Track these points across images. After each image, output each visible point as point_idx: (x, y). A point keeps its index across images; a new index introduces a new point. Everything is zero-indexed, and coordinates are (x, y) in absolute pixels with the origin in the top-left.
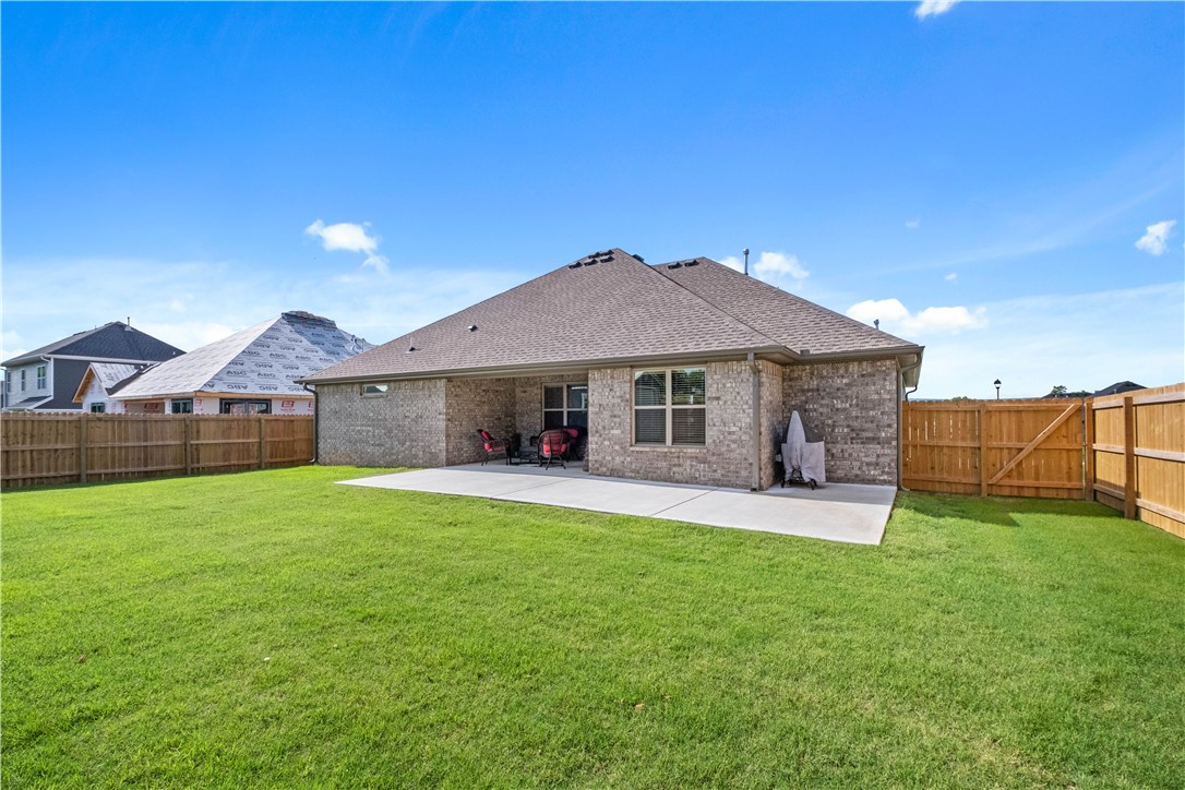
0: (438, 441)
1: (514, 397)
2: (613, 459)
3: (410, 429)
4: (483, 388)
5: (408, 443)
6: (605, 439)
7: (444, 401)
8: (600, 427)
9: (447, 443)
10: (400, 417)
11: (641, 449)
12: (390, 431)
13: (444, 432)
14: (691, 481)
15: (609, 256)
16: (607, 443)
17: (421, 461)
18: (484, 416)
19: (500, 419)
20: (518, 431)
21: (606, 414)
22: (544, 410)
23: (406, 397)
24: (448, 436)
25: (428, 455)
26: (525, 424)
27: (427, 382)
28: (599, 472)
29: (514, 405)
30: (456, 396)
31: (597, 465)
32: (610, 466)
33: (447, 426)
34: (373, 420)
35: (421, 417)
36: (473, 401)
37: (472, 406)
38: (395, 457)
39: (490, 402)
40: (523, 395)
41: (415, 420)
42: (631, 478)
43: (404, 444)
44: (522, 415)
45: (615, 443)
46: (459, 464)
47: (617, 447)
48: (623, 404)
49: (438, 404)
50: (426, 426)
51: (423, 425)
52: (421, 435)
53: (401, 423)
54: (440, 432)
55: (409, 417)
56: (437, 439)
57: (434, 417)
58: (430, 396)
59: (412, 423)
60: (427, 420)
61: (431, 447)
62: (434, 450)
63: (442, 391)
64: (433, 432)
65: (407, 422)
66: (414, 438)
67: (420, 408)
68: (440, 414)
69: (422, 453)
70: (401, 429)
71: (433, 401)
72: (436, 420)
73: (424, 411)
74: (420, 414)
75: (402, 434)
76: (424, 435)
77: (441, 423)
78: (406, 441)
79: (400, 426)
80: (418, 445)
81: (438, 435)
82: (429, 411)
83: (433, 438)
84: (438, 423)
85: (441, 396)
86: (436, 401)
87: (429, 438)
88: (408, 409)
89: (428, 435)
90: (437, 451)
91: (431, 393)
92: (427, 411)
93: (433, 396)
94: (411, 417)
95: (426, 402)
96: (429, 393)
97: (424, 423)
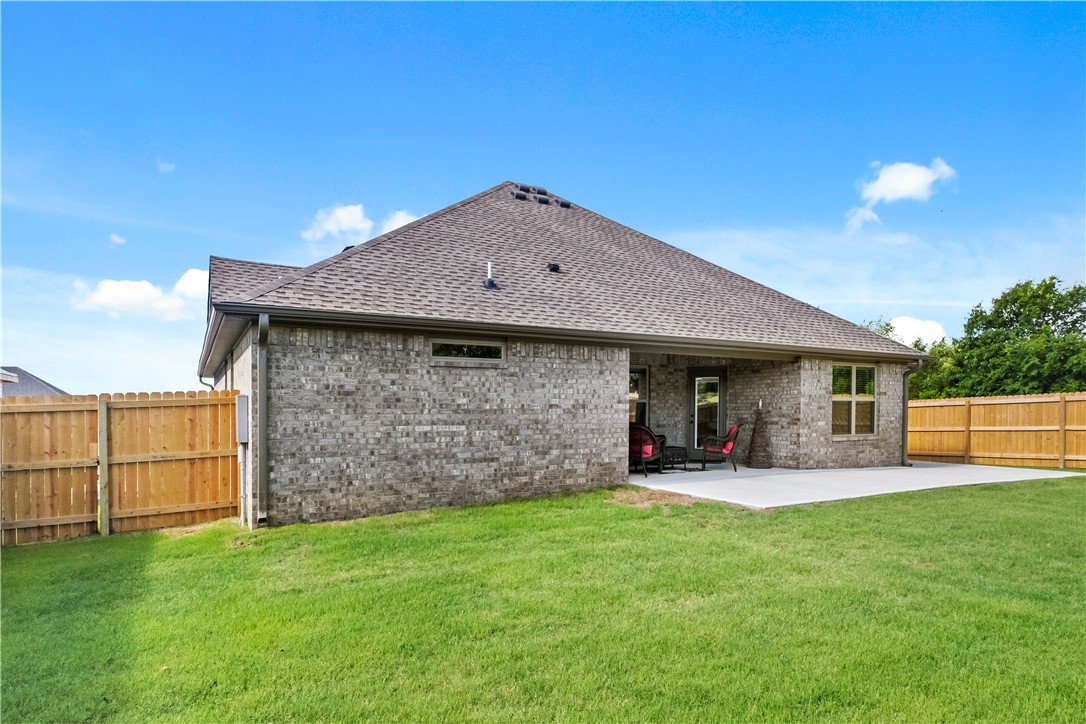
0: (616, 445)
2: (819, 451)
3: (560, 427)
5: (555, 452)
6: (813, 431)
8: (809, 419)
10: (537, 407)
11: (839, 439)
12: (513, 432)
13: (627, 430)
14: (870, 465)
16: (814, 435)
17: (582, 480)
21: (814, 405)
23: (550, 370)
25: (596, 469)
27: (596, 349)
28: (807, 466)
31: (806, 459)
32: (816, 458)
34: (467, 411)
35: (584, 407)
38: (524, 479)
41: (572, 412)
42: (832, 468)
43: (546, 454)
45: (821, 435)
47: (822, 439)
48: (827, 396)
49: (616, 387)
50: (593, 421)
51: (587, 420)
52: (583, 437)
53: (540, 417)
54: (619, 430)
55: (557, 406)
56: (613, 441)
57: (609, 407)
58: (601, 373)
59: (565, 416)
60: (594, 411)
61: (603, 455)
62: (607, 460)
63: (624, 366)
64: (607, 431)
65: (553, 414)
66: (568, 442)
67: (581, 392)
68: (619, 402)
69: (584, 466)
70: (540, 427)
71: (608, 382)
72: (613, 411)
73: (590, 397)
74: (581, 402)
75: (541, 436)
76: (590, 436)
77: (622, 416)
78: (550, 448)
79: (536, 422)
80: (577, 453)
81: (616, 436)
82: (599, 397)
83: (607, 440)
84: (616, 415)
85: (621, 374)
86: (612, 382)
87: (599, 440)
88: (556, 391)
89: (596, 436)
90: (614, 460)
91: (604, 368)
92: (596, 396)
93: (607, 373)
94: (564, 406)
95: (593, 382)
96: (599, 368)
97: (589, 417)
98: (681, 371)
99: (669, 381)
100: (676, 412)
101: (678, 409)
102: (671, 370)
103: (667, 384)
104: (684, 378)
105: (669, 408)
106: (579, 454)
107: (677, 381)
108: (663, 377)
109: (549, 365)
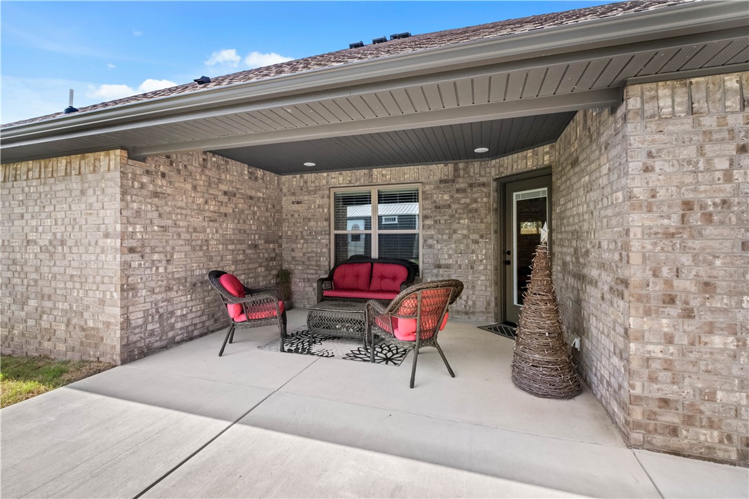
0: (102, 302)
1: (280, 211)
3: (37, 269)
4: (223, 187)
5: (32, 303)
6: (711, 329)
7: (117, 205)
9: (125, 308)
10: (16, 244)
13: (117, 281)
15: (406, 35)
18: (225, 242)
19: (255, 246)
20: (285, 266)
22: (334, 232)
23: (27, 195)
24: (128, 289)
25: (78, 334)
26: (298, 254)
27: (76, 160)
29: (279, 223)
30: (156, 195)
33: (126, 266)
35: (63, 243)
36: (200, 210)
37: (197, 221)
39: (238, 216)
40: (296, 207)
41: (50, 250)
43: (24, 304)
44: (293, 239)
46: (165, 348)
49: (102, 213)
50: (74, 264)
51: (66, 262)
52: (62, 285)
53: (18, 256)
54: (106, 280)
55: (35, 242)
56: (99, 295)
57: (93, 243)
58: (83, 192)
59: (41, 256)
60: (75, 250)
61: (86, 315)
62: (91, 324)
63: (112, 179)
64: (90, 280)
65: (31, 253)
66: (46, 291)
67: (59, 222)
68: (107, 236)
69: (63, 327)
70: (19, 268)
71: (91, 205)
72: (98, 250)
73: (69, 228)
74: (59, 236)
75: (19, 280)
76: (70, 285)
77: (110, 257)
78: (28, 298)
79: (14, 262)
80: (55, 308)
81: (102, 287)
82: (81, 227)
83: (90, 293)
84: (102, 257)
85: (109, 191)
86: (97, 206)
87: (81, 292)
88: (34, 223)
89: (78, 285)
90: (101, 326)
91: (86, 185)
92: (77, 229)
93: (90, 192)
94: (41, 243)
95: (73, 207)
96: (80, 187)
97: (69, 256)
98: (484, 185)
99: (458, 201)
100: (473, 247)
101: (477, 242)
102: (461, 184)
103: (454, 206)
104: (488, 196)
105: (458, 241)
106: (58, 309)
107: (475, 201)
108: (446, 197)
109: (26, 189)
